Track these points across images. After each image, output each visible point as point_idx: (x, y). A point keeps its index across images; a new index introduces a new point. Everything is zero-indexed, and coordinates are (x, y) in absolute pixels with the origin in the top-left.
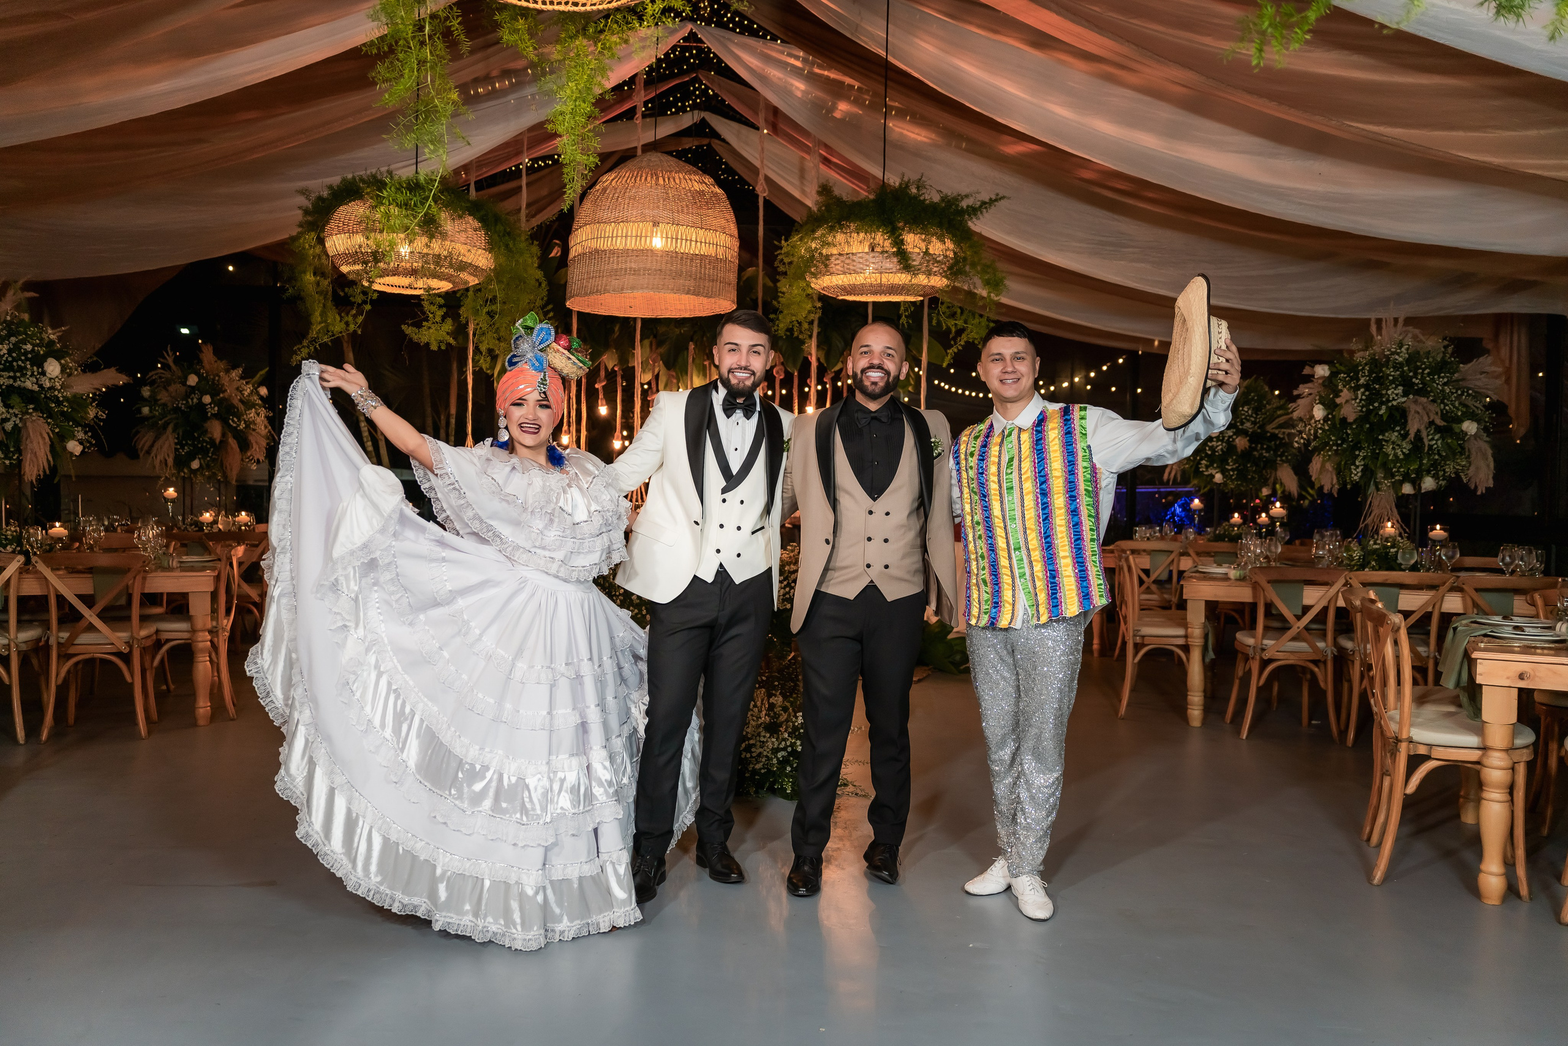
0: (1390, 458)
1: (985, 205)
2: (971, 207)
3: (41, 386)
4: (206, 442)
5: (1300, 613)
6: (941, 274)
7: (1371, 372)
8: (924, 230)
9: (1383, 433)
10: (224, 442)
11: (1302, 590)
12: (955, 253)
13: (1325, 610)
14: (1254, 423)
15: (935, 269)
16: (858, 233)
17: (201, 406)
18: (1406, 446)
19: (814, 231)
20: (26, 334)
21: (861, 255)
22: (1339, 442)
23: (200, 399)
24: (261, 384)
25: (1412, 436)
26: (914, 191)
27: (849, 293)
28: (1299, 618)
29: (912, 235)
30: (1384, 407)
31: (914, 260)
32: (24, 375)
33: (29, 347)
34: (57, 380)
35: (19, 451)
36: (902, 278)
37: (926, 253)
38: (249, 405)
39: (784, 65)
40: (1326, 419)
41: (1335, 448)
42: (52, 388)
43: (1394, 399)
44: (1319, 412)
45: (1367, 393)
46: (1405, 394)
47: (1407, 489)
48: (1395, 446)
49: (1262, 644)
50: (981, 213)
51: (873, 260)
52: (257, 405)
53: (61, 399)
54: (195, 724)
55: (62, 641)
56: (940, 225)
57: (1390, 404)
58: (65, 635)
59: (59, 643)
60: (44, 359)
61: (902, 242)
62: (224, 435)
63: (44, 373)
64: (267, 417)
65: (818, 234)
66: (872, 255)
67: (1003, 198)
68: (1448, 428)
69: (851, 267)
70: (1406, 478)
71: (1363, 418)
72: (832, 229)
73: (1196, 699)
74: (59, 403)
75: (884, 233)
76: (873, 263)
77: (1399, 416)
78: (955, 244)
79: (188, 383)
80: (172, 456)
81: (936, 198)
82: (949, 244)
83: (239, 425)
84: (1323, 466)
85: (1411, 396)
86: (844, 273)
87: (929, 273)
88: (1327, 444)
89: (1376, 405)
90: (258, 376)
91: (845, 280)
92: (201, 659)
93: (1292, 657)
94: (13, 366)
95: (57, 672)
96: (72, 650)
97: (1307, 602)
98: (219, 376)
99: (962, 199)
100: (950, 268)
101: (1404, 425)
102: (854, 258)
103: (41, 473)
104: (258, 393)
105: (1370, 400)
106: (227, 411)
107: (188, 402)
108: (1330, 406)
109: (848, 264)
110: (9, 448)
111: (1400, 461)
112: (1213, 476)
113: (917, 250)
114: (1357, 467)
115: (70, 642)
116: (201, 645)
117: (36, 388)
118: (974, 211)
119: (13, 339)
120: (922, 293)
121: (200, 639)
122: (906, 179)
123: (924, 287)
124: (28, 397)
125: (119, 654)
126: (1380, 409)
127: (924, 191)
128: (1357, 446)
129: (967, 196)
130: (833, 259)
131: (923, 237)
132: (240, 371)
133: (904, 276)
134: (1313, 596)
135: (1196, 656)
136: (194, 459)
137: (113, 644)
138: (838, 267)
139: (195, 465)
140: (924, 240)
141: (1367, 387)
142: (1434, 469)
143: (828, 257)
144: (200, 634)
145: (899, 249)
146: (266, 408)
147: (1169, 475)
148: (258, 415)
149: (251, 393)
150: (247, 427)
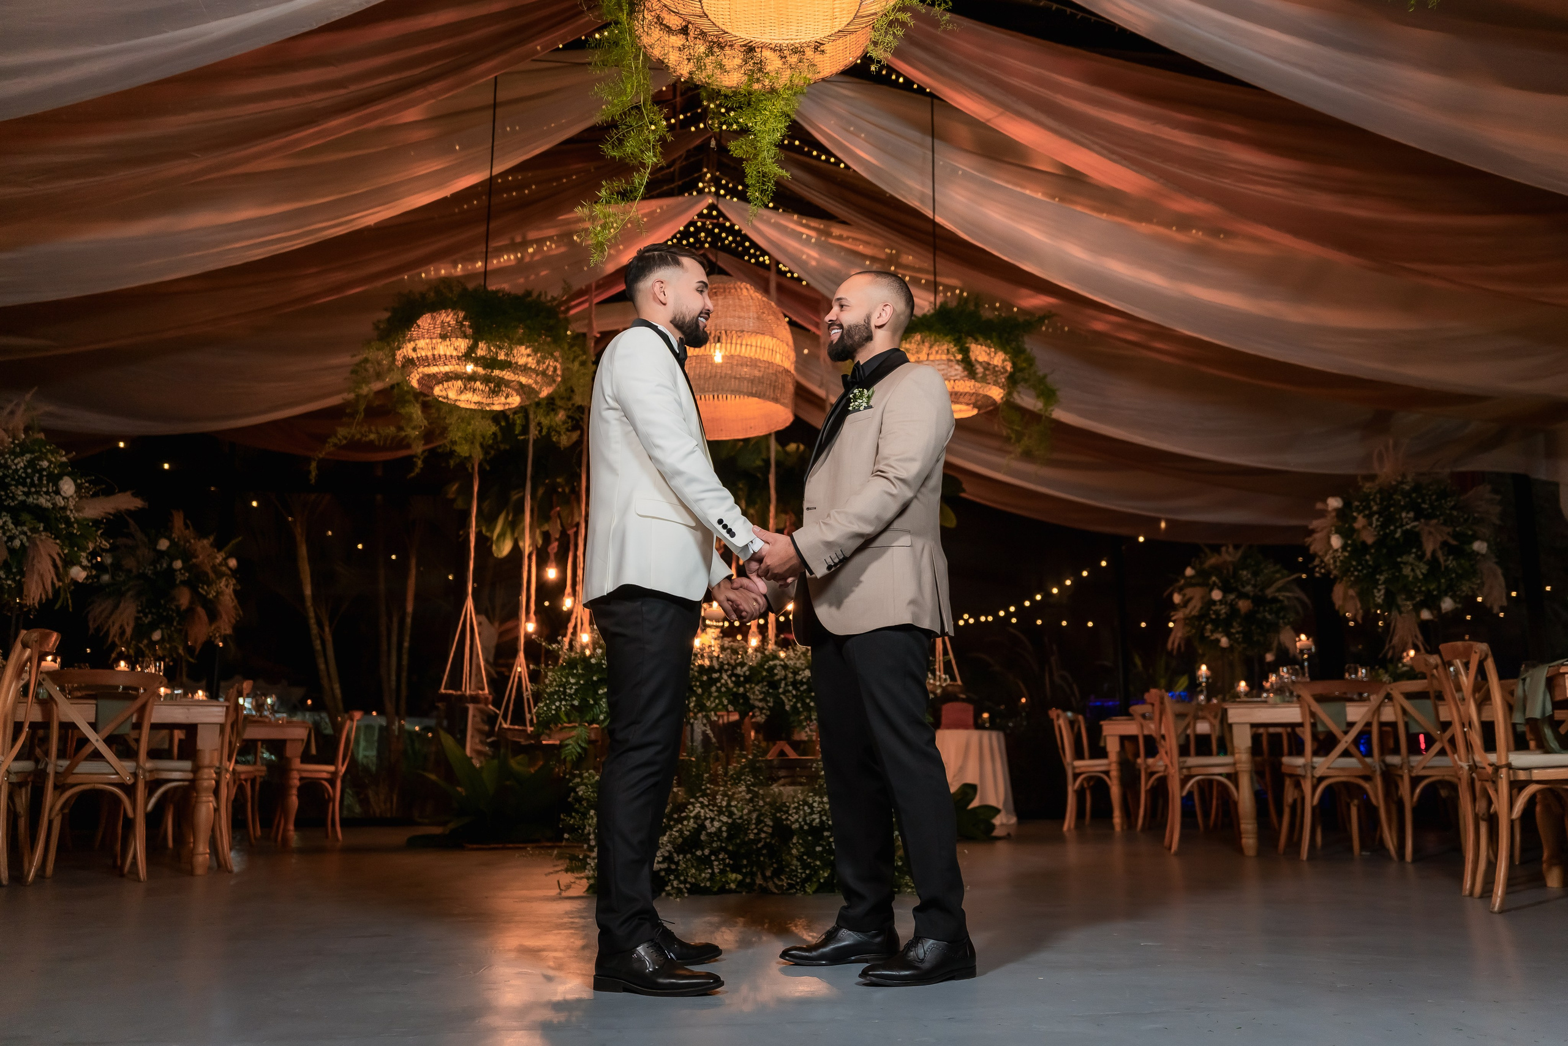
0: (1410, 579)
3: (54, 505)
4: (172, 610)
5: (1344, 728)
7: (1382, 500)
9: (1400, 556)
10: (191, 610)
11: (1345, 707)
13: (1368, 724)
14: (1255, 586)
17: (171, 570)
18: (1424, 569)
20: (41, 451)
22: (1360, 568)
23: (170, 565)
24: (229, 555)
25: (1428, 554)
28: (1346, 733)
30: (1399, 530)
32: (38, 493)
33: (45, 464)
34: (71, 499)
35: (22, 573)
38: (220, 575)
39: (798, 236)
40: (1344, 548)
41: (1356, 573)
42: (64, 508)
43: (1407, 524)
44: (1336, 542)
45: (1381, 519)
46: (1416, 519)
47: (1426, 615)
48: (1413, 569)
49: (1312, 762)
50: (1030, 332)
52: (227, 575)
53: (73, 520)
54: (191, 873)
55: (60, 770)
57: (1404, 528)
58: (65, 763)
59: (56, 773)
60: (60, 477)
61: (967, 350)
62: (192, 602)
63: (57, 492)
64: (235, 591)
68: (1458, 549)
70: (1424, 604)
71: (1380, 543)
73: (1248, 826)
74: (69, 523)
77: (1413, 540)
78: (1011, 358)
79: (158, 547)
80: (132, 624)
83: (208, 593)
84: (1345, 594)
85: (1423, 520)
88: (1348, 570)
89: (1392, 528)
90: (231, 544)
92: (204, 799)
93: (1342, 773)
94: (26, 482)
95: (53, 803)
96: (71, 780)
97: (1350, 718)
98: (190, 543)
101: (1420, 546)
103: (44, 597)
104: (227, 565)
105: (1384, 526)
106: (197, 578)
107: (155, 567)
108: (1347, 533)
110: (11, 569)
111: (1420, 581)
112: (1218, 641)
114: (1379, 591)
115: (69, 771)
116: (206, 784)
117: (50, 505)
118: (1028, 329)
119: (28, 456)
121: (205, 777)
124: (39, 513)
125: (121, 785)
126: (1395, 532)
128: (1376, 569)
132: (212, 538)
134: (1356, 713)
135: (1245, 781)
136: (155, 630)
137: (117, 773)
139: (157, 636)
141: (1380, 513)
142: (1450, 590)
144: (206, 770)
146: (236, 578)
147: (1173, 643)
148: (227, 586)
149: (221, 563)
150: (216, 597)
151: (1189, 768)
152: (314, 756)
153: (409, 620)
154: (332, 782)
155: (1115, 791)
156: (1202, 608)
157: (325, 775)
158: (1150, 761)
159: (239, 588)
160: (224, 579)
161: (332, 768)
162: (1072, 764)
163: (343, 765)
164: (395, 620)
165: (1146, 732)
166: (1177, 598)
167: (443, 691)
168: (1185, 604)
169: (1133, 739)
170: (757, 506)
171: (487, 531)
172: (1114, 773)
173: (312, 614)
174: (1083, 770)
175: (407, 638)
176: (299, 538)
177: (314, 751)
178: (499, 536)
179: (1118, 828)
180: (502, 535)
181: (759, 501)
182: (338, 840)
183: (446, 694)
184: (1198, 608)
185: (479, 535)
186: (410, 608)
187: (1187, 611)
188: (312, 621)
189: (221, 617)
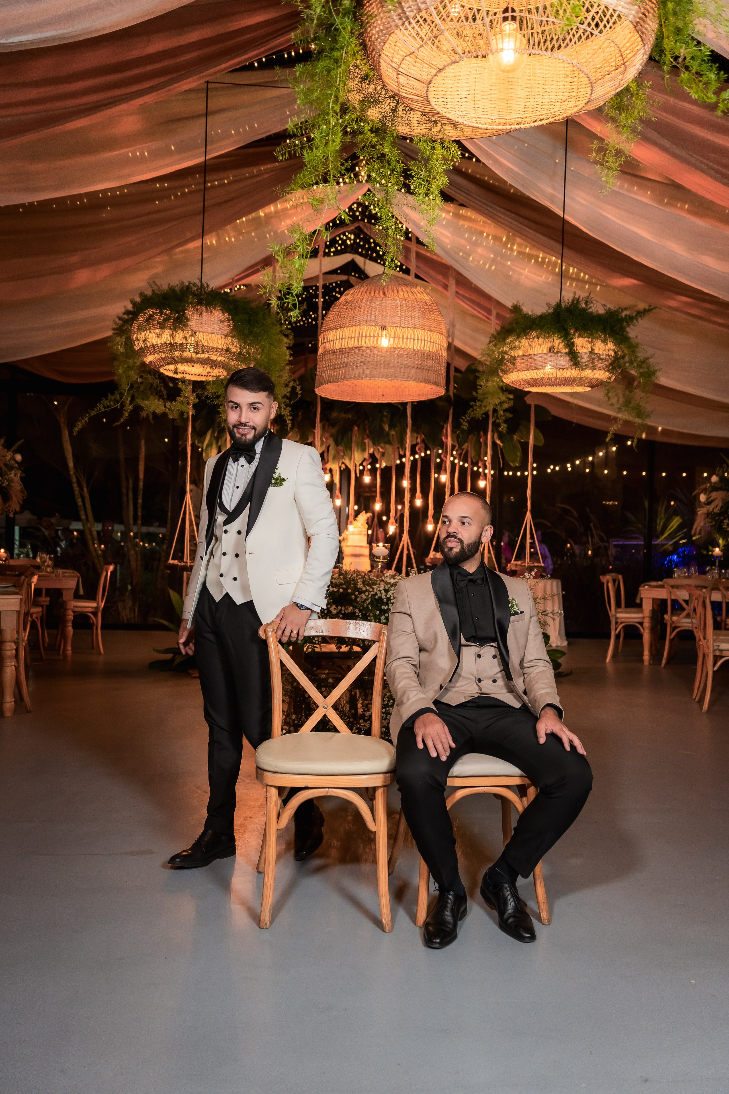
1: (641, 314)
2: (629, 316)
6: (604, 369)
8: (591, 336)
12: (615, 353)
15: (600, 365)
16: (538, 338)
19: (504, 339)
21: (540, 355)
24: (16, 452)
26: (583, 305)
27: (532, 386)
29: (581, 339)
31: (583, 358)
36: (572, 373)
37: (592, 352)
38: (11, 468)
50: (637, 320)
51: (550, 359)
52: (15, 467)
56: (604, 331)
61: (573, 345)
64: (21, 478)
65: (508, 341)
66: (549, 354)
67: (655, 308)
69: (533, 365)
72: (518, 337)
75: (558, 338)
76: (550, 361)
78: (615, 345)
81: (601, 311)
82: (611, 345)
86: (528, 369)
87: (594, 368)
90: (16, 445)
91: (528, 375)
92: (9, 664)
99: (622, 311)
100: (611, 364)
102: (536, 357)
104: (15, 460)
109: (531, 363)
113: (585, 350)
116: (9, 653)
118: (630, 319)
120: (589, 384)
121: (8, 648)
122: (577, 296)
123: (591, 379)
127: (591, 305)
129: (626, 309)
130: (519, 359)
131: (590, 339)
133: (573, 371)
138: (523, 365)
140: (590, 342)
143: (515, 358)
144: (8, 644)
145: (571, 349)
146: (21, 470)
147: (696, 530)
148: (15, 475)
149: (10, 459)
150: (9, 485)
151: (722, 651)
152: (82, 595)
153: (141, 484)
154: (95, 614)
155: (646, 637)
156: (722, 507)
157: (90, 610)
158: (675, 618)
159: (24, 475)
160: (13, 471)
161: (94, 605)
162: (615, 616)
163: (102, 601)
164: (131, 481)
165: (673, 597)
166: (703, 498)
167: (171, 561)
168: (709, 503)
169: (664, 602)
170: (397, 429)
171: (198, 443)
172: (647, 624)
173: (74, 480)
174: (623, 620)
175: (140, 497)
176: (62, 425)
177: (81, 592)
178: (207, 446)
179: (646, 663)
180: (210, 445)
181: (398, 425)
182: (100, 654)
183: (173, 564)
184: (719, 507)
185: (193, 445)
186: (141, 476)
187: (711, 508)
188: (75, 485)
189: (12, 500)
